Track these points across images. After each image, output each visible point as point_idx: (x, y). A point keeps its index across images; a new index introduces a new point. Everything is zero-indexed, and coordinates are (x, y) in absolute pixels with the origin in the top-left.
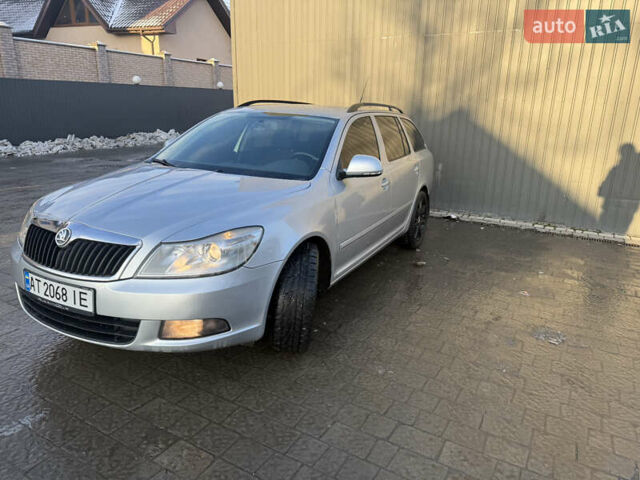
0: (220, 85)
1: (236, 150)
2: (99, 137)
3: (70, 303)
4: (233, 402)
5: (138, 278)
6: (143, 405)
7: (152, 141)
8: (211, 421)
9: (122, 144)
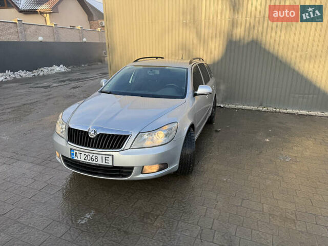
0: (85, 40)
1: (130, 82)
2: (23, 71)
3: (99, 162)
4: (172, 198)
5: (132, 149)
6: (135, 203)
7: (52, 72)
8: (168, 207)
9: (36, 74)
